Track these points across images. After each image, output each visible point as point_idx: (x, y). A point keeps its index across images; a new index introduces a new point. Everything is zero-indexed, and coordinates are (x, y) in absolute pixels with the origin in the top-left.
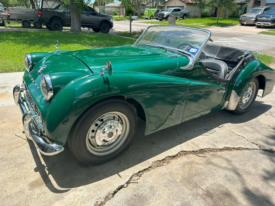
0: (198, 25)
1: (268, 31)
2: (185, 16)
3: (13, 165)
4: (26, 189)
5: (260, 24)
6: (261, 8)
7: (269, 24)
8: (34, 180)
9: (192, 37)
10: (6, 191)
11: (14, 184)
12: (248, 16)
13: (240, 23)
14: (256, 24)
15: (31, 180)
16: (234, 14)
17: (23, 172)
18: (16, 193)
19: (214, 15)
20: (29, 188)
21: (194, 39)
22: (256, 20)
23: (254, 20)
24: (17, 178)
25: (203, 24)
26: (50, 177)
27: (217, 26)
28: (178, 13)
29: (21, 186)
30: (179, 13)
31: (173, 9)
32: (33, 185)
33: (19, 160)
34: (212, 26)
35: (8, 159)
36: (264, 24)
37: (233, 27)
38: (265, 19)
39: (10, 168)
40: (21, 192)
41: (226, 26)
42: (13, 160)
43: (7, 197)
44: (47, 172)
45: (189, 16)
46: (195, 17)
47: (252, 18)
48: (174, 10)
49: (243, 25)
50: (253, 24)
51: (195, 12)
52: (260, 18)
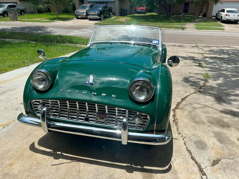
0: (41, 20)
1: (99, 22)
2: (22, 12)
5: (91, 17)
6: (87, 5)
7: (97, 17)
9: (51, 32)
12: (80, 11)
13: (76, 17)
14: (88, 17)
16: (66, 9)
19: (48, 11)
21: (54, 33)
22: (87, 14)
23: (85, 14)
25: (46, 19)
26: (145, 167)
27: (60, 20)
28: (14, 9)
30: (16, 9)
31: (7, 5)
34: (55, 21)
36: (94, 17)
37: (73, 21)
38: (93, 13)
41: (66, 20)
45: (26, 12)
46: (32, 13)
47: (84, 13)
48: (9, 6)
49: (78, 18)
50: (85, 17)
51: (30, 8)
52: (90, 13)
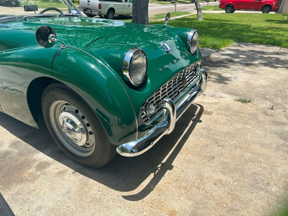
3: (211, 131)
4: (214, 114)
8: (206, 116)
10: (227, 119)
11: (220, 120)
15: (208, 116)
17: (209, 123)
18: (221, 115)
20: (213, 114)
24: (215, 122)
26: (196, 113)
29: (216, 117)
32: (210, 113)
33: (205, 133)
35: (212, 138)
39: (215, 131)
40: (219, 114)
42: (208, 135)
43: (228, 116)
44: (195, 117)
